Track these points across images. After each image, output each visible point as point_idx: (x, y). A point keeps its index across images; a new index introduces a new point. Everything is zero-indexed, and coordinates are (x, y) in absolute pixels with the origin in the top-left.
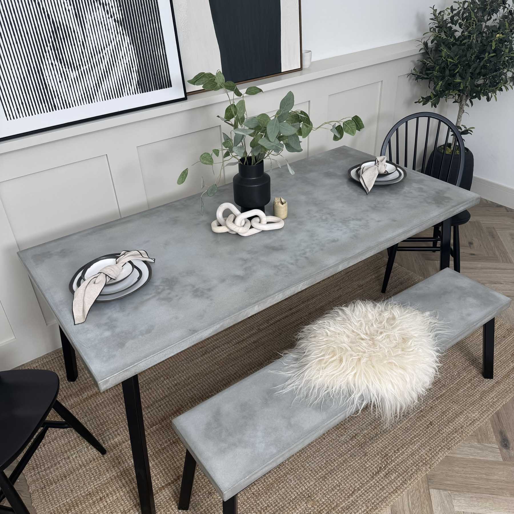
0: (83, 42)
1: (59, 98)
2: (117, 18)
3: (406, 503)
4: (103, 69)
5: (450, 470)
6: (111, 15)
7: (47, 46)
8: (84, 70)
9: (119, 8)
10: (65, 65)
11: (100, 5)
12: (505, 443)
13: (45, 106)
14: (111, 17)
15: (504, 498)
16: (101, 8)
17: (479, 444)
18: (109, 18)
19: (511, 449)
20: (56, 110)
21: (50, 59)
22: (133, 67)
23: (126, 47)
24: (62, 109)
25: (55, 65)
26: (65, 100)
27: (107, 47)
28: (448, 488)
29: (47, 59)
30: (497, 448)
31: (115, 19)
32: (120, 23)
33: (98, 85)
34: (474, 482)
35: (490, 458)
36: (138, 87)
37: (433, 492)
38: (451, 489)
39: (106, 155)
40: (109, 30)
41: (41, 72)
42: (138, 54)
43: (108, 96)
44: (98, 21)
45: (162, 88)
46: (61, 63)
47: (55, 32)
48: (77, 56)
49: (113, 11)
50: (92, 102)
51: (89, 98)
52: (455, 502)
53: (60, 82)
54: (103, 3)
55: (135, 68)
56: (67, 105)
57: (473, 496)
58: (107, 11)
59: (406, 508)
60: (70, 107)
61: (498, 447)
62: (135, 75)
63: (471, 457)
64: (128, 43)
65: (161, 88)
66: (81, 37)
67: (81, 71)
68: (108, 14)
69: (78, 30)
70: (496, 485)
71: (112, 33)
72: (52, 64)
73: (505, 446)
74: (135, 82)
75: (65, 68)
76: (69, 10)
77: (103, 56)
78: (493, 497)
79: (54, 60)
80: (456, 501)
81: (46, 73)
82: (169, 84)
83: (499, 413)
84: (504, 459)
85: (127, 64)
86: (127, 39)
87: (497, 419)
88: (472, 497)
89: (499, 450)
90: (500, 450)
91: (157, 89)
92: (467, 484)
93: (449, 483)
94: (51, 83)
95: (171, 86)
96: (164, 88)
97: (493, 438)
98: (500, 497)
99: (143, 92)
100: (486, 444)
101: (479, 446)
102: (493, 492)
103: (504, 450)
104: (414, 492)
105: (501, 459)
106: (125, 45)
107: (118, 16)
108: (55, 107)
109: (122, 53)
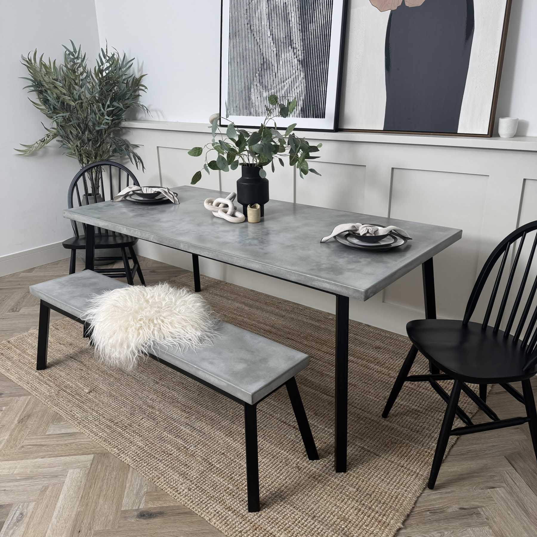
0: (276, 73)
1: (254, 108)
2: (300, 58)
3: (82, 440)
4: (283, 94)
5: (113, 468)
6: (297, 56)
7: (257, 73)
8: (272, 92)
9: (303, 51)
10: (262, 87)
11: (292, 48)
12: (145, 515)
14: (296, 58)
15: (76, 506)
16: (292, 51)
17: (144, 492)
18: (295, 58)
19: (137, 519)
21: (256, 83)
22: (301, 97)
23: (300, 81)
25: (258, 86)
26: (257, 111)
27: (289, 79)
28: (93, 466)
29: (255, 81)
30: (139, 507)
31: (298, 59)
32: (301, 62)
34: (97, 485)
35: (125, 500)
36: (301, 112)
37: (90, 457)
38: (92, 469)
40: (293, 66)
41: (250, 89)
42: (307, 87)
44: (288, 59)
46: (261, 85)
47: (263, 65)
48: (270, 83)
49: (298, 54)
53: (257, 98)
54: (294, 47)
55: (303, 98)
56: (257, 114)
57: (82, 483)
58: (295, 53)
59: (78, 440)
60: (258, 116)
61: (140, 508)
62: (301, 103)
63: (128, 485)
64: (302, 77)
65: (316, 117)
66: (276, 70)
67: (270, 93)
68: (295, 55)
69: (275, 65)
70: (93, 501)
71: (294, 69)
72: (256, 85)
73: (143, 514)
74: (299, 108)
75: (262, 89)
77: (285, 85)
78: (79, 497)
79: (258, 83)
80: (79, 471)
81: (252, 90)
82: (323, 116)
83: (191, 514)
84: (125, 512)
85: (298, 93)
86: (303, 75)
87: (182, 512)
88: (81, 482)
89: (137, 508)
90: (136, 510)
91: (313, 118)
92: (96, 480)
93: (99, 467)
94: (253, 97)
95: (324, 118)
96: (319, 118)
97: (152, 506)
98: (78, 503)
99: (303, 117)
100: (144, 499)
101: (143, 492)
102: (84, 498)
103: (136, 513)
105: (124, 509)
106: (300, 79)
107: (301, 57)
108: (250, 114)
109: (297, 85)
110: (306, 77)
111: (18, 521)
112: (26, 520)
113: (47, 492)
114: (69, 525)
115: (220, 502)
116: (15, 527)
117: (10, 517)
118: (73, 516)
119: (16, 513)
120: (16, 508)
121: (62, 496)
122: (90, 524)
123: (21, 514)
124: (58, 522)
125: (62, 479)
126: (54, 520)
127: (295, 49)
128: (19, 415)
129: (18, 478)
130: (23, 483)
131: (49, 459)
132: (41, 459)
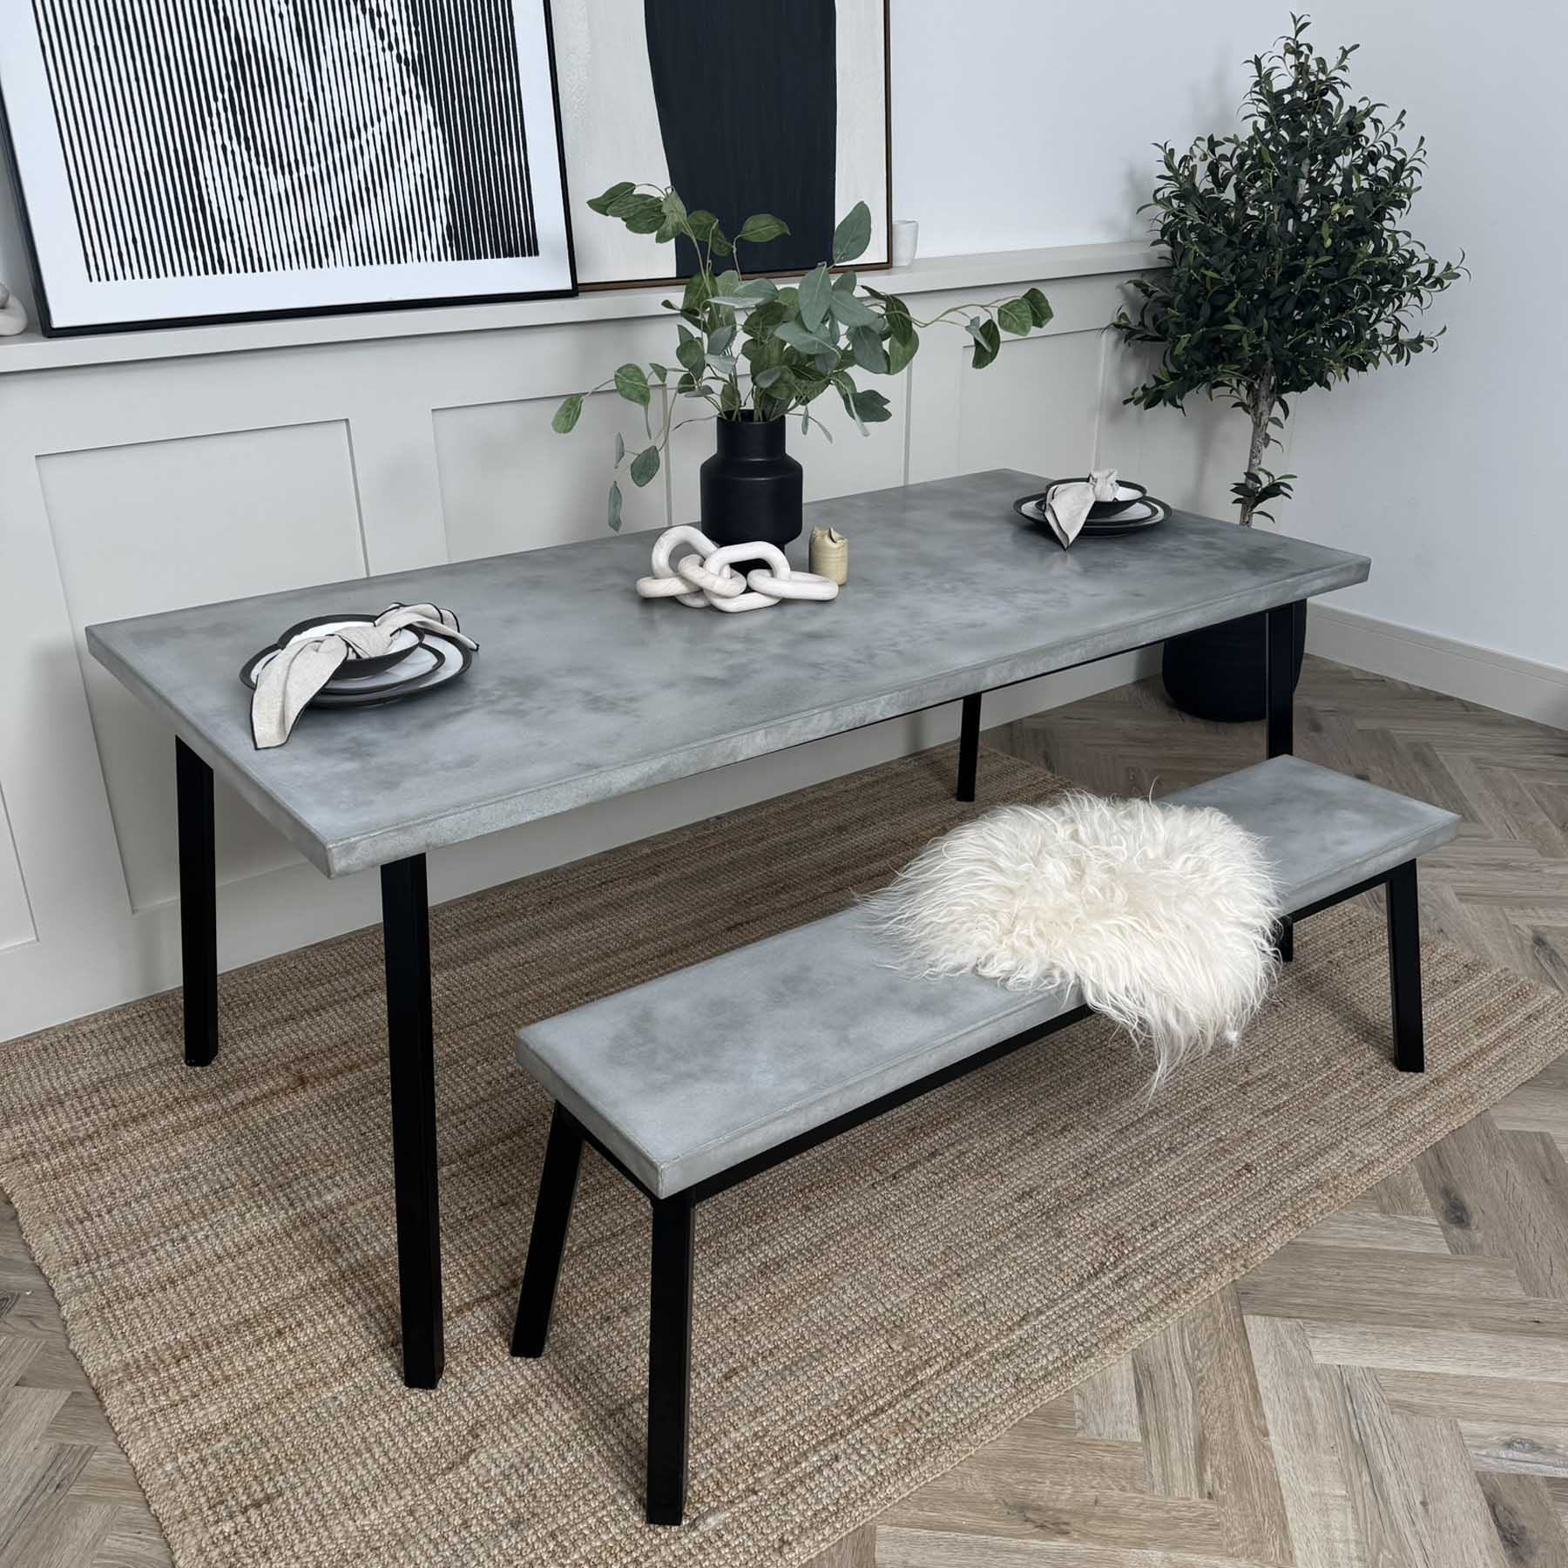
0: (310, 101)
1: (233, 242)
2: (406, 52)
3: (1176, 1345)
4: (359, 182)
5: (1300, 1274)
6: (390, 44)
7: (216, 99)
8: (306, 176)
9: (413, 29)
10: (257, 155)
11: (364, 13)
12: (1456, 1214)
13: (196, 258)
14: (391, 48)
15: (1453, 1335)
16: (365, 21)
17: (1384, 1217)
18: (384, 50)
19: (1473, 1228)
20: (223, 272)
22: (437, 188)
23: (423, 133)
24: (238, 271)
25: (233, 152)
26: (250, 250)
27: (373, 125)
28: (1294, 1313)
29: (213, 133)
30: (1435, 1226)
31: (399, 56)
32: (414, 66)
33: (341, 222)
35: (1418, 1246)
36: (447, 242)
37: (1256, 1325)
38: (1304, 1315)
39: (347, 420)
40: (380, 79)
41: (191, 165)
43: (365, 256)
44: (355, 53)
45: (511, 256)
46: (248, 149)
48: (292, 136)
49: (396, 34)
50: (321, 266)
51: (315, 253)
52: (1314, 1345)
53: (241, 198)
54: (371, 10)
55: (444, 191)
56: (252, 263)
57: (1366, 1330)
58: (381, 30)
59: (1176, 1356)
60: (261, 270)
61: (1436, 1224)
62: (441, 209)
63: (1363, 1245)
64: (428, 121)
65: (509, 253)
66: (308, 89)
67: (299, 178)
68: (382, 39)
69: (301, 68)
70: (1433, 1306)
71: (389, 89)
72: (224, 147)
73: (1456, 1220)
74: (439, 228)
75: (258, 163)
76: (281, 16)
77: (361, 146)
78: (1422, 1333)
79: (230, 138)
80: (1318, 1342)
81: (206, 170)
82: (532, 249)
84: (1455, 1249)
85: (422, 176)
86: (428, 113)
87: (1435, 1162)
88: (1364, 1333)
89: (1439, 1229)
90: (1444, 1229)
91: (498, 256)
92: (1352, 1305)
93: (1299, 1301)
94: (215, 196)
95: (537, 254)
96: (518, 256)
97: (1425, 1203)
98: (1443, 1333)
99: (459, 259)
100: (1406, 1217)
101: (1383, 1220)
102: (1423, 1321)
103: (1456, 1231)
104: (1198, 1321)
105: (1447, 1249)
106: (422, 125)
107: (408, 48)
108: (220, 265)
109: (411, 147)
110: (443, 119)
111: (1534, 1447)
112: (1526, 1431)
113: (1417, 1400)
114: (1523, 1343)
116: (1559, 1451)
117: (1527, 1468)
118: (1489, 1338)
119: (1510, 1456)
120: (1490, 1460)
121: (1425, 1368)
122: (1508, 1306)
123: (1509, 1445)
124: (1518, 1365)
125: (1358, 1374)
126: (1511, 1374)
127: (379, 15)
129: (1366, 1478)
130: (1384, 1463)
131: (1269, 1416)
132: (1272, 1437)
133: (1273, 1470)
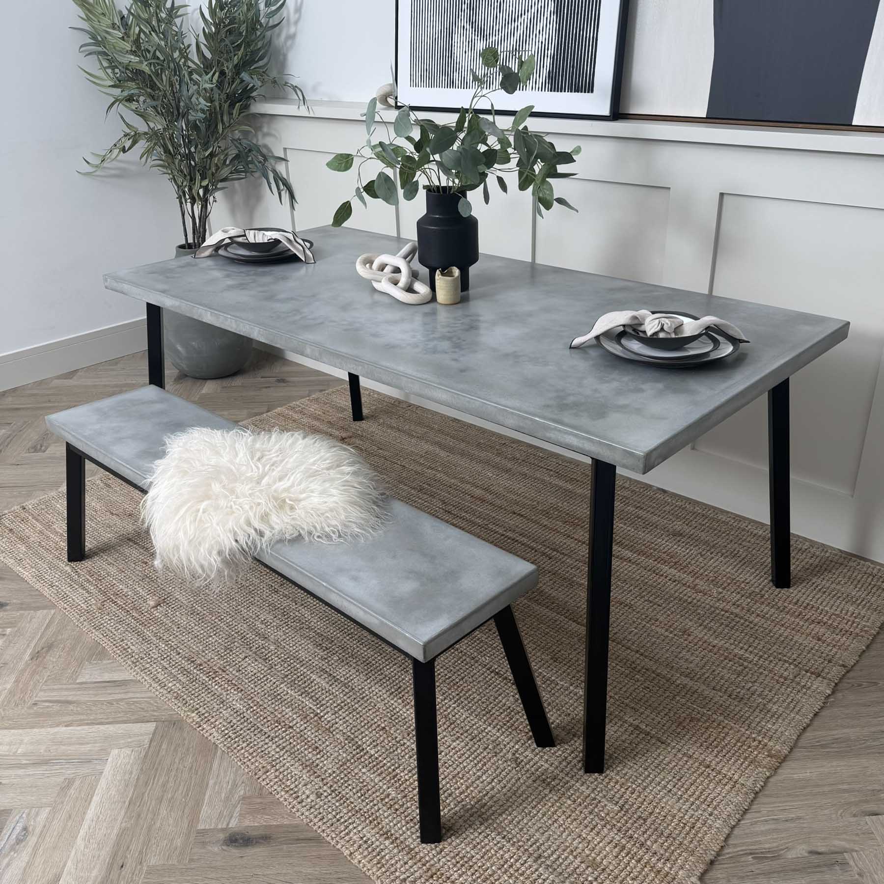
0: (500, 2)
3: (138, 695)
5: (188, 750)
7: (465, 3)
10: (476, 32)
13: (445, 80)
15: (120, 818)
17: (239, 797)
19: (224, 848)
20: (453, 87)
22: (548, 50)
23: (547, 18)
24: (458, 88)
25: (466, 29)
26: (464, 78)
28: (154, 744)
29: (461, 19)
30: (228, 825)
34: (158, 780)
35: (205, 811)
36: (547, 81)
37: (151, 727)
38: (151, 749)
41: (451, 36)
45: (578, 92)
46: (472, 27)
48: (490, 22)
50: (490, 89)
51: (489, 82)
52: (128, 751)
53: (465, 52)
55: (551, 52)
56: (464, 84)
57: (133, 776)
59: (130, 695)
60: (467, 88)
61: (230, 826)
62: (548, 62)
63: (211, 782)
65: (577, 91)
70: (148, 810)
73: (234, 839)
74: (545, 73)
75: (475, 36)
77: (518, 27)
78: (125, 802)
79: (467, 24)
80: (129, 753)
81: (455, 37)
83: (320, 843)
84: (203, 832)
85: (542, 43)
87: (302, 837)
88: (131, 773)
89: (224, 826)
90: (223, 830)
91: (571, 91)
92: (157, 769)
93: (164, 746)
94: (456, 51)
95: (592, 91)
96: (581, 92)
97: (253, 823)
98: (123, 813)
99: (551, 91)
100: (238, 809)
101: (236, 797)
102: (135, 804)
103: (222, 836)
105: (203, 827)
108: (451, 84)
109: (540, 27)
111: (19, 841)
112: (32, 840)
113: (72, 791)
114: (105, 853)
115: (371, 822)
116: (12, 853)
117: (6, 834)
118: (113, 836)
119: (18, 828)
120: (17, 817)
121: (96, 799)
122: (141, 852)
123: (25, 829)
124: (86, 847)
125: (98, 767)
126: (80, 842)
128: (33, 645)
129: (25, 762)
130: (31, 771)
131: (79, 728)
132: (65, 728)
133: (43, 727)
